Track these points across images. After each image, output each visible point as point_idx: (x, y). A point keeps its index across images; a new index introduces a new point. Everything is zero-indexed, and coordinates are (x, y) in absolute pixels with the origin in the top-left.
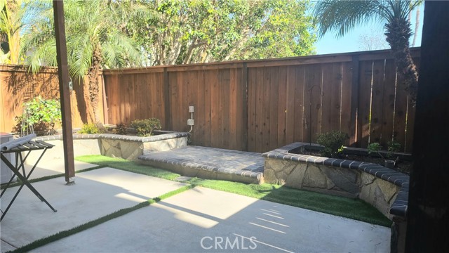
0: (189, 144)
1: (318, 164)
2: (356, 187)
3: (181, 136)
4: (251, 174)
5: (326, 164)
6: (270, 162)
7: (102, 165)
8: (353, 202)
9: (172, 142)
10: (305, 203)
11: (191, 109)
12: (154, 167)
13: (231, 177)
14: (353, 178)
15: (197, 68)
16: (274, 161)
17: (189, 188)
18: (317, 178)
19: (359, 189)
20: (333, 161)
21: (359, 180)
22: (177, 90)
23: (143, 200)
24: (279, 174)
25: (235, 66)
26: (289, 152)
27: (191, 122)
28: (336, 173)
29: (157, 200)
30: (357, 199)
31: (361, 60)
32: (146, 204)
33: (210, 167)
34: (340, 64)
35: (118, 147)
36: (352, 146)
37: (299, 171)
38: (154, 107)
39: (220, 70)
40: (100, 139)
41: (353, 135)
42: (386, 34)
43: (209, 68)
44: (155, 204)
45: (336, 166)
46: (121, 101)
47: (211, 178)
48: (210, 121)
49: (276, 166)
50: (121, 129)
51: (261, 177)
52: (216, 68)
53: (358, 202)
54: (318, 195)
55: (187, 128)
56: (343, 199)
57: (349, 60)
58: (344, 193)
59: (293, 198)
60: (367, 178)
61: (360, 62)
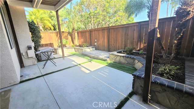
0: (95, 49)
1: (123, 56)
2: (133, 64)
3: (93, 48)
4: (106, 58)
5: (125, 57)
6: (111, 55)
7: (74, 55)
8: (132, 68)
9: (91, 49)
10: (117, 67)
11: (96, 40)
12: (85, 55)
13: (101, 59)
14: (133, 61)
15: (97, 29)
16: (112, 55)
17: (89, 61)
18: (123, 60)
19: (134, 64)
20: (128, 55)
21: (134, 62)
22: (93, 36)
23: (76, 64)
24: (113, 59)
25: (106, 28)
26: (117, 53)
27: (96, 44)
28: (128, 59)
29: (80, 64)
30: (134, 67)
31: (141, 24)
32: (77, 65)
33: (96, 56)
34: (135, 26)
35: (78, 50)
36: (137, 51)
37: (118, 58)
38: (88, 40)
39: (102, 30)
40: (75, 48)
41: (138, 47)
42: (147, 15)
43: (100, 29)
44: (79, 66)
45: (128, 57)
46: (81, 38)
47: (96, 59)
48: (100, 44)
49: (113, 57)
50: (80, 46)
51: (108, 59)
52: (101, 29)
53: (134, 68)
54: (123, 65)
55: (95, 45)
56: (130, 67)
57: (137, 24)
58: (130, 65)
59: (115, 66)
60: (136, 61)
61: (141, 25)
